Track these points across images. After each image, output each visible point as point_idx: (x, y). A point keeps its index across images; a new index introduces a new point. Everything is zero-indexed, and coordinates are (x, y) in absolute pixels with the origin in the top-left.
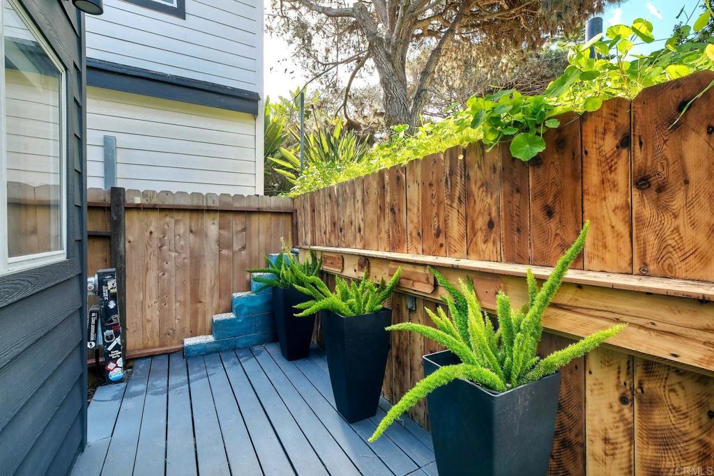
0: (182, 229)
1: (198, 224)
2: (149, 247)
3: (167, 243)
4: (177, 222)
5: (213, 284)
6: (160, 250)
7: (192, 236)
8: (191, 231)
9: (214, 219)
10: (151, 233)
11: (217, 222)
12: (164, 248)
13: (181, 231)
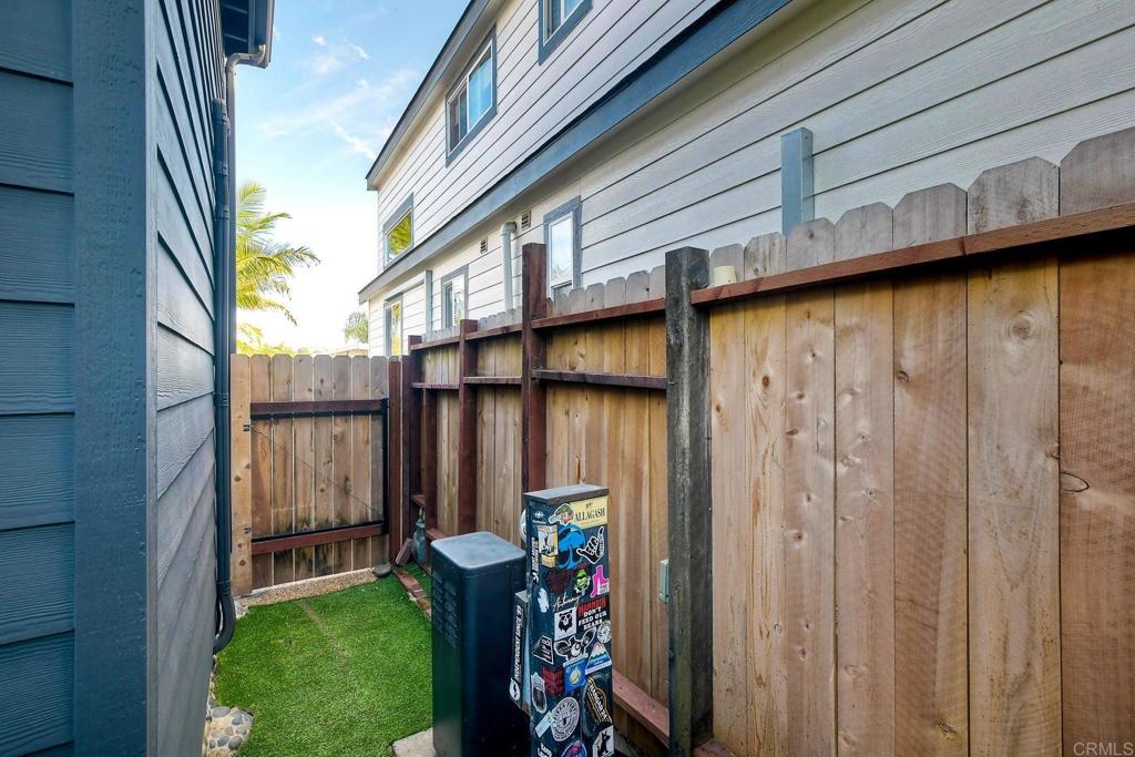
0: (860, 364)
1: (930, 340)
2: (761, 432)
3: (810, 418)
4: (842, 335)
5: (1016, 668)
6: (790, 444)
7: (904, 398)
8: (900, 375)
9: (1021, 306)
10: (766, 381)
11: (1041, 317)
12: (801, 437)
13: (860, 376)
